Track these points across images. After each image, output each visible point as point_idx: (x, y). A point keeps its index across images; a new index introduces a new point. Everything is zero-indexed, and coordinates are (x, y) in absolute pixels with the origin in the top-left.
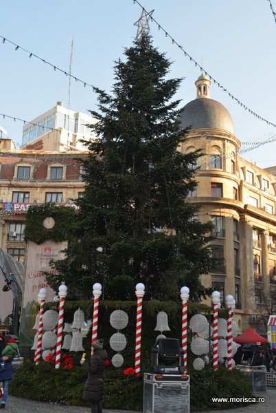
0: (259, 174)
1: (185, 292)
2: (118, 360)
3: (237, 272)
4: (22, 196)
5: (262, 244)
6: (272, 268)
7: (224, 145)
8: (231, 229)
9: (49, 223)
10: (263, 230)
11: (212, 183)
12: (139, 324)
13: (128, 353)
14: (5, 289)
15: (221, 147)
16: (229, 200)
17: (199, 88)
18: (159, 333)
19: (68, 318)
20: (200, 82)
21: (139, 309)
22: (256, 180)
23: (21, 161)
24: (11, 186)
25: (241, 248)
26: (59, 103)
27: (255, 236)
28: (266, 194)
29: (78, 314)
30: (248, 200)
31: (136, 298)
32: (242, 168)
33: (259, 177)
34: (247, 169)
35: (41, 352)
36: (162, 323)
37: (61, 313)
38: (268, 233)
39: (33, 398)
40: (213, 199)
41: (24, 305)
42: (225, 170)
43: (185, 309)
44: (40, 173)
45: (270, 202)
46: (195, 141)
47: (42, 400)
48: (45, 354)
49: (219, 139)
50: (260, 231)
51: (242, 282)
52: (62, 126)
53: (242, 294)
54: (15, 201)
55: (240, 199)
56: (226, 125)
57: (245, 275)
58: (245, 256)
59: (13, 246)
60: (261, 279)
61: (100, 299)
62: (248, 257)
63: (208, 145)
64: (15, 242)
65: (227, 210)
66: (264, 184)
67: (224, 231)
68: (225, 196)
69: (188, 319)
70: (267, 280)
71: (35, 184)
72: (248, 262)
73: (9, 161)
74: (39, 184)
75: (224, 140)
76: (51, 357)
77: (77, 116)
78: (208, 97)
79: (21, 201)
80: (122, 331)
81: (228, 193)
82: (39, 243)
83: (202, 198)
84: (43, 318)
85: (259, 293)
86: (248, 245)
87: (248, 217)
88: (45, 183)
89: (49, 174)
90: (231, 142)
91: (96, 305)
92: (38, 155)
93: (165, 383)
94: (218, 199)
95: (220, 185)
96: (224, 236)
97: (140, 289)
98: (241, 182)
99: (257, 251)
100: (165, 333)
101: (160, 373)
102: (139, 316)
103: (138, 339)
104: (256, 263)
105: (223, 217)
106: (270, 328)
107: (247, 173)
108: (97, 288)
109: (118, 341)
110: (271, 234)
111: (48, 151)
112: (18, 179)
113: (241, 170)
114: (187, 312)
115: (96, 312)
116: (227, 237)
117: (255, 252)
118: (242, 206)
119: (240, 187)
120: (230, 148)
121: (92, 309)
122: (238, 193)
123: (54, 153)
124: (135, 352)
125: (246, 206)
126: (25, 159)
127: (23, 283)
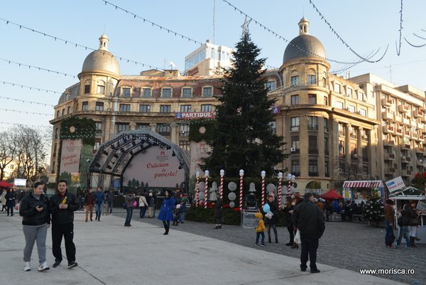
0: (344, 85)
1: (263, 173)
2: (232, 204)
3: (327, 152)
4: (186, 107)
5: (346, 134)
6: (353, 149)
7: (318, 67)
8: (322, 124)
9: (202, 130)
10: (347, 124)
11: (309, 94)
12: (241, 188)
13: (237, 201)
14: (180, 168)
15: (316, 69)
16: (320, 105)
17: (301, 28)
18: (251, 192)
19: (210, 185)
20: (302, 24)
21: (241, 181)
22: (342, 89)
23: (185, 85)
24: (179, 102)
25: (330, 136)
26: (208, 41)
27: (340, 128)
28: (350, 99)
29: (214, 184)
30: (336, 104)
31: (240, 177)
32: (332, 82)
33: (345, 87)
34: (335, 82)
35: (199, 201)
36: (252, 188)
37: (207, 183)
38: (350, 125)
39: (195, 221)
40: (310, 105)
41: (191, 176)
42: (318, 85)
43: (263, 181)
44: (197, 92)
45: (352, 104)
46: (297, 66)
47: (199, 221)
48: (200, 202)
49: (314, 64)
50: (345, 125)
51: (330, 160)
52: (210, 57)
53: (330, 167)
54: (182, 111)
55: (330, 105)
56: (320, 53)
57: (333, 155)
58: (332, 142)
59: (183, 139)
60: (344, 156)
61: (223, 177)
62: (335, 142)
63: (306, 68)
64: (184, 137)
65: (319, 112)
66: (349, 91)
67: (317, 126)
68: (318, 103)
69: (265, 186)
70: (349, 157)
71: (194, 100)
72: (335, 146)
73: (177, 85)
74: (197, 99)
75: (317, 64)
76: (203, 203)
77: (220, 48)
78: (307, 33)
79: (186, 111)
80: (234, 192)
81: (321, 101)
82: (197, 142)
83: (301, 105)
84: (199, 185)
85: (343, 166)
86: (334, 135)
87: (335, 116)
88: (201, 99)
89: (202, 93)
90: (323, 65)
91: (222, 180)
92: (195, 80)
93: (249, 213)
94: (313, 105)
95: (315, 96)
96: (317, 129)
97: (242, 172)
98: (331, 92)
99: (342, 138)
100: (253, 192)
101: (246, 209)
102: (241, 185)
103: (241, 195)
104: (341, 146)
105: (317, 117)
106: (344, 189)
107: (335, 85)
108: (222, 172)
109: (232, 196)
110: (353, 126)
111: (202, 76)
112: (184, 97)
113: (331, 84)
114: (264, 183)
115: (222, 183)
116: (319, 130)
117: (340, 139)
118: (330, 109)
119: (330, 96)
120: (322, 69)
121: (220, 181)
122: (328, 100)
123: (206, 77)
124: (239, 201)
125: (333, 109)
126: (187, 83)
127: (190, 164)
